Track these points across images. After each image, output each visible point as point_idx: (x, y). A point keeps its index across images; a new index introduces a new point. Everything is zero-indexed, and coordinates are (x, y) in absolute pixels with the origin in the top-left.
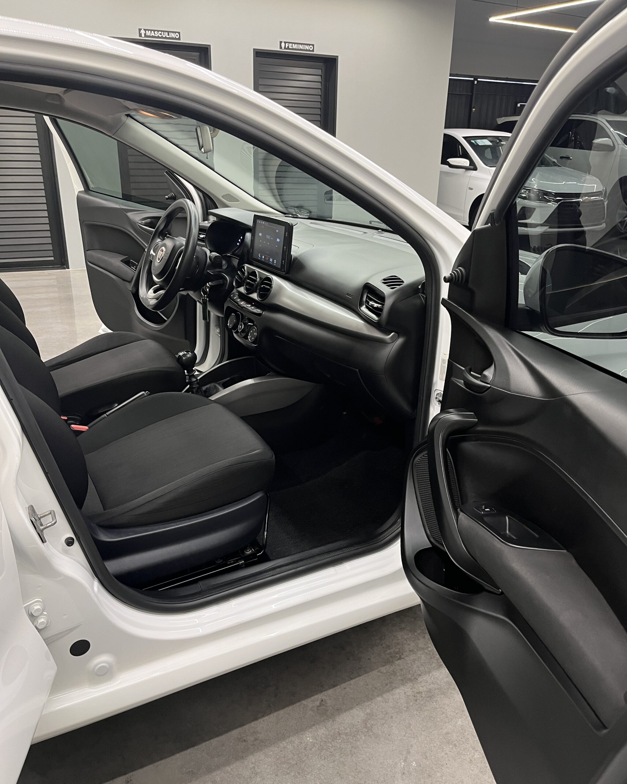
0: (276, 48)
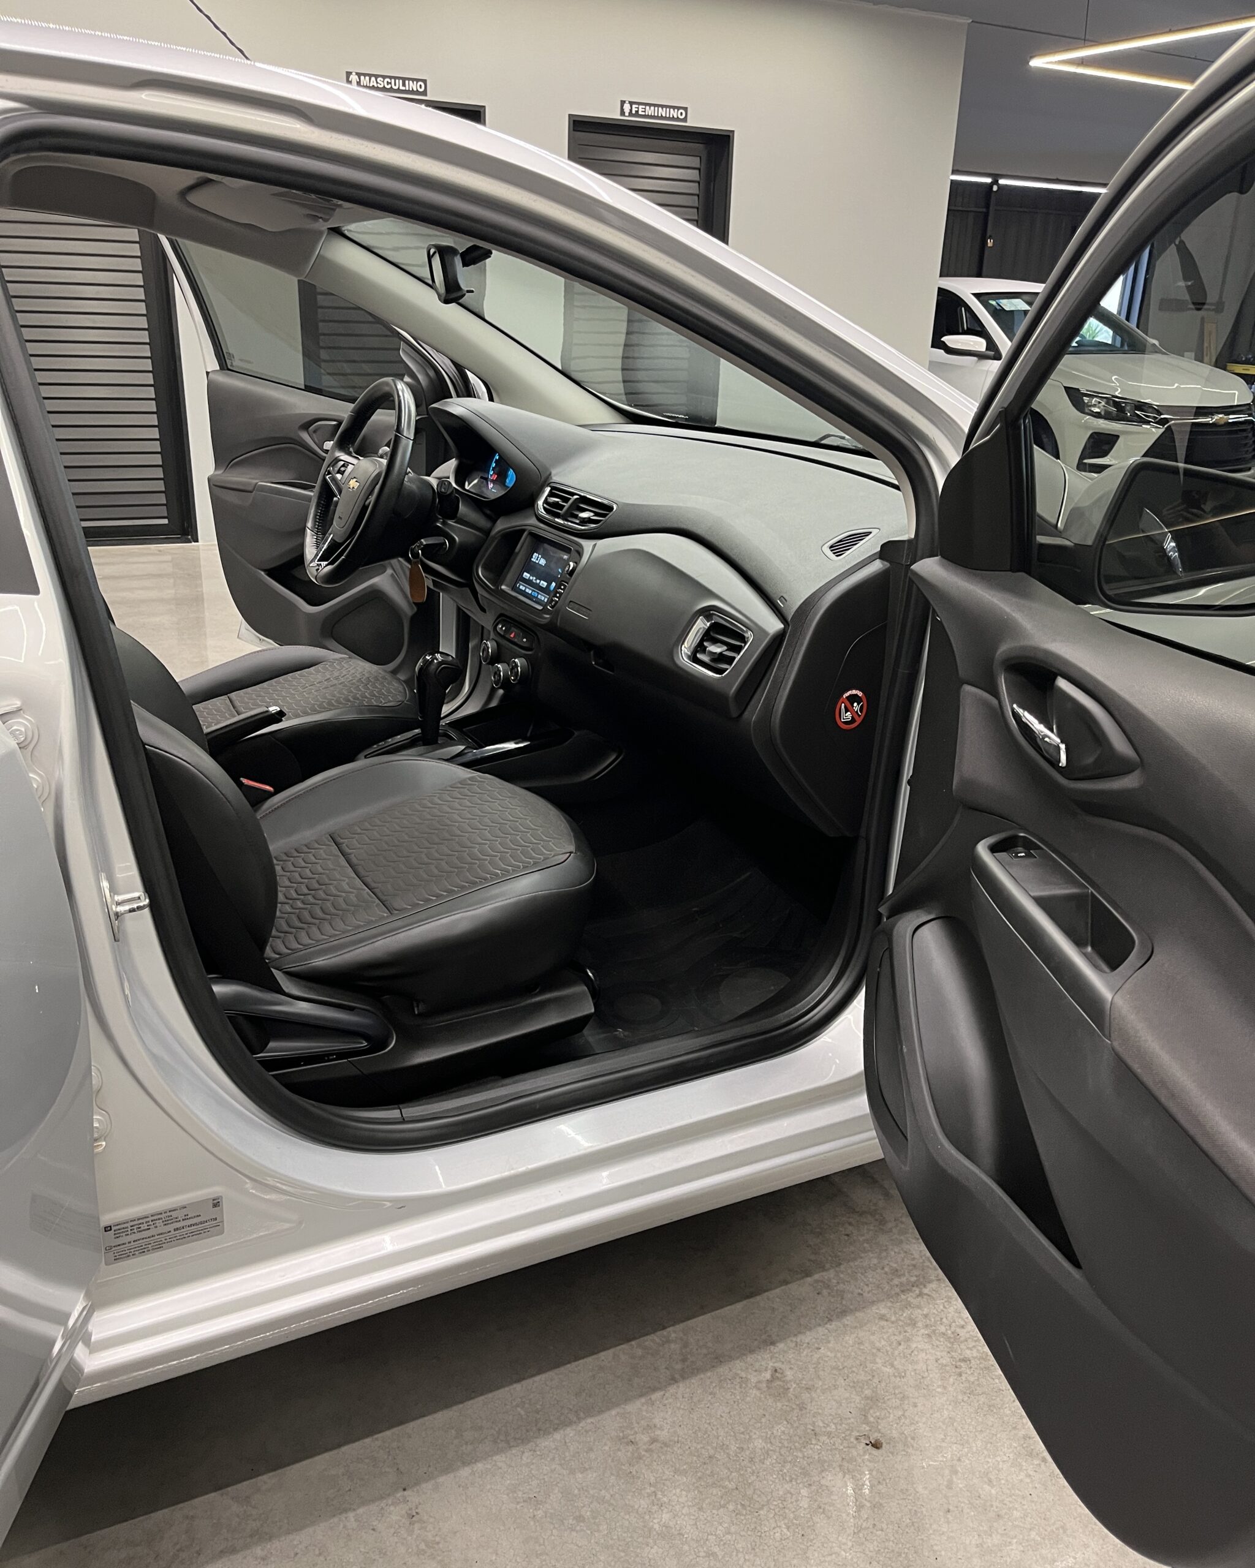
0: (612, 113)
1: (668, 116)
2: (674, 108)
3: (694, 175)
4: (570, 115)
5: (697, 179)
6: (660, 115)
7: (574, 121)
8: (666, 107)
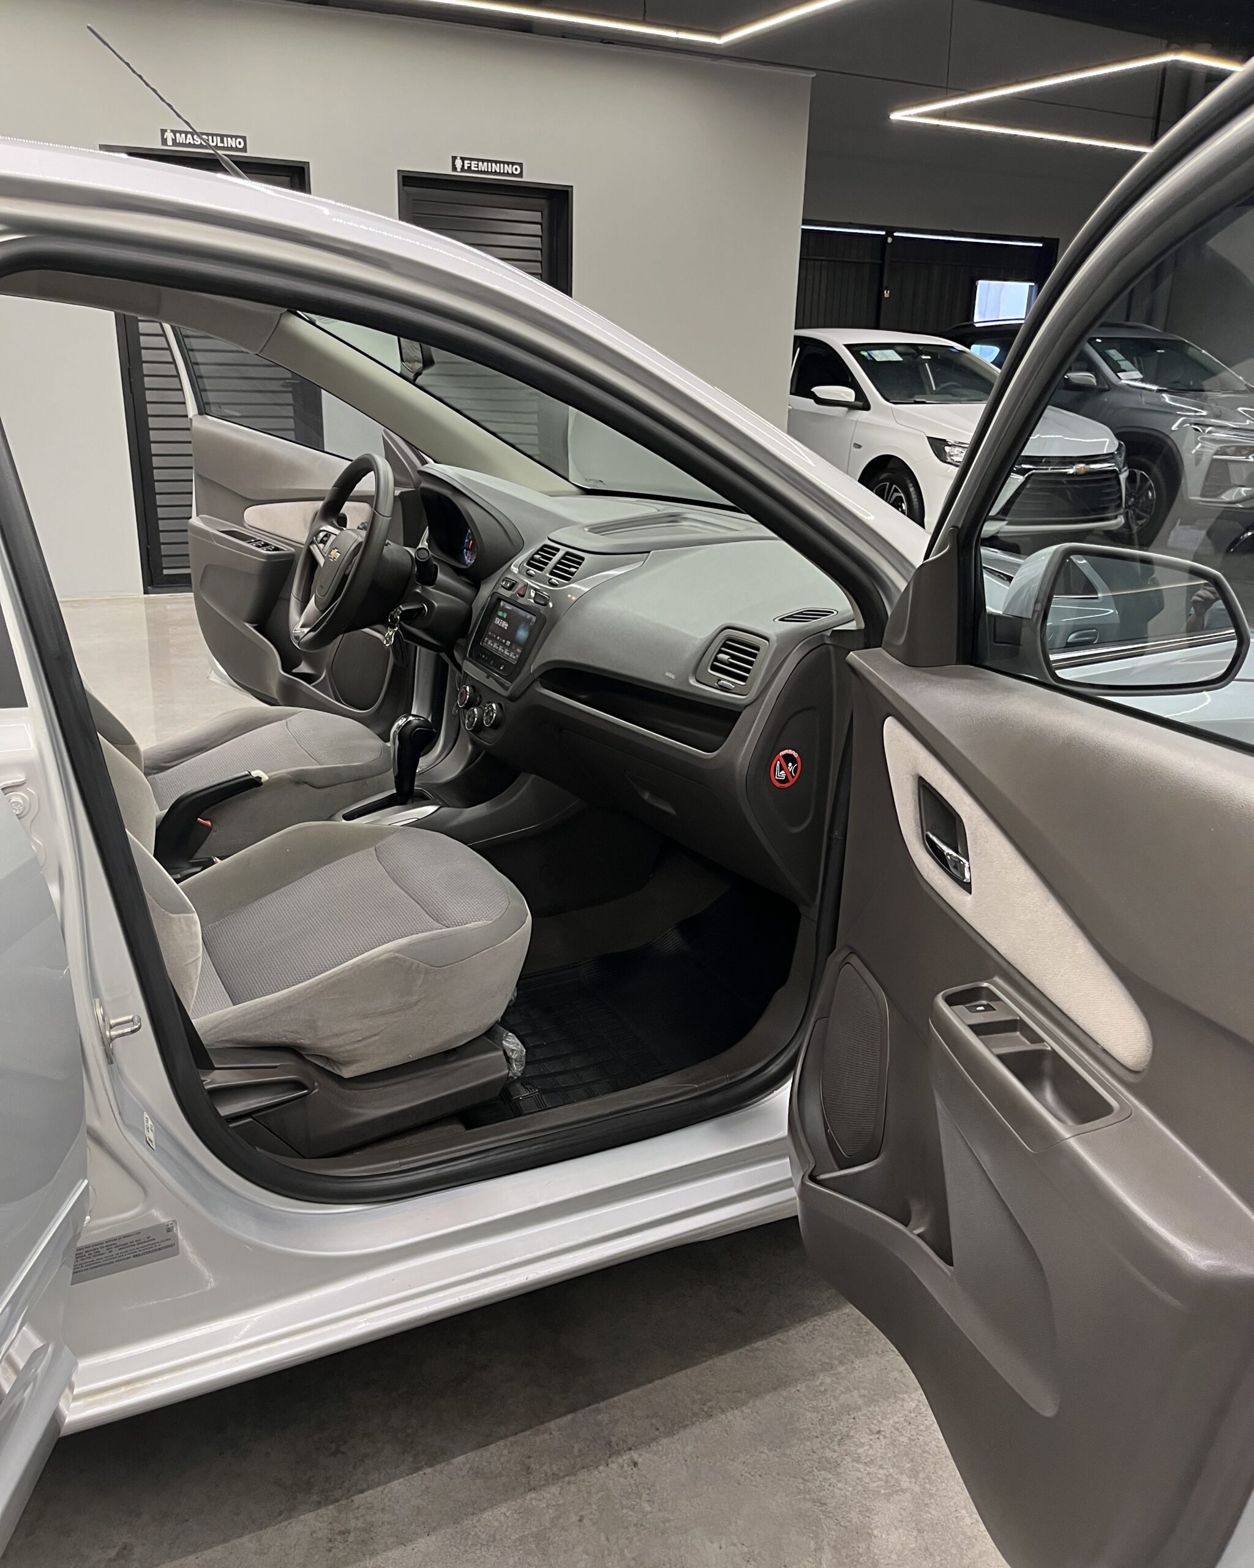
0: (444, 169)
1: (502, 171)
2: (508, 163)
3: (537, 229)
4: (399, 171)
5: (540, 234)
6: (493, 171)
7: (404, 177)
8: (500, 162)
